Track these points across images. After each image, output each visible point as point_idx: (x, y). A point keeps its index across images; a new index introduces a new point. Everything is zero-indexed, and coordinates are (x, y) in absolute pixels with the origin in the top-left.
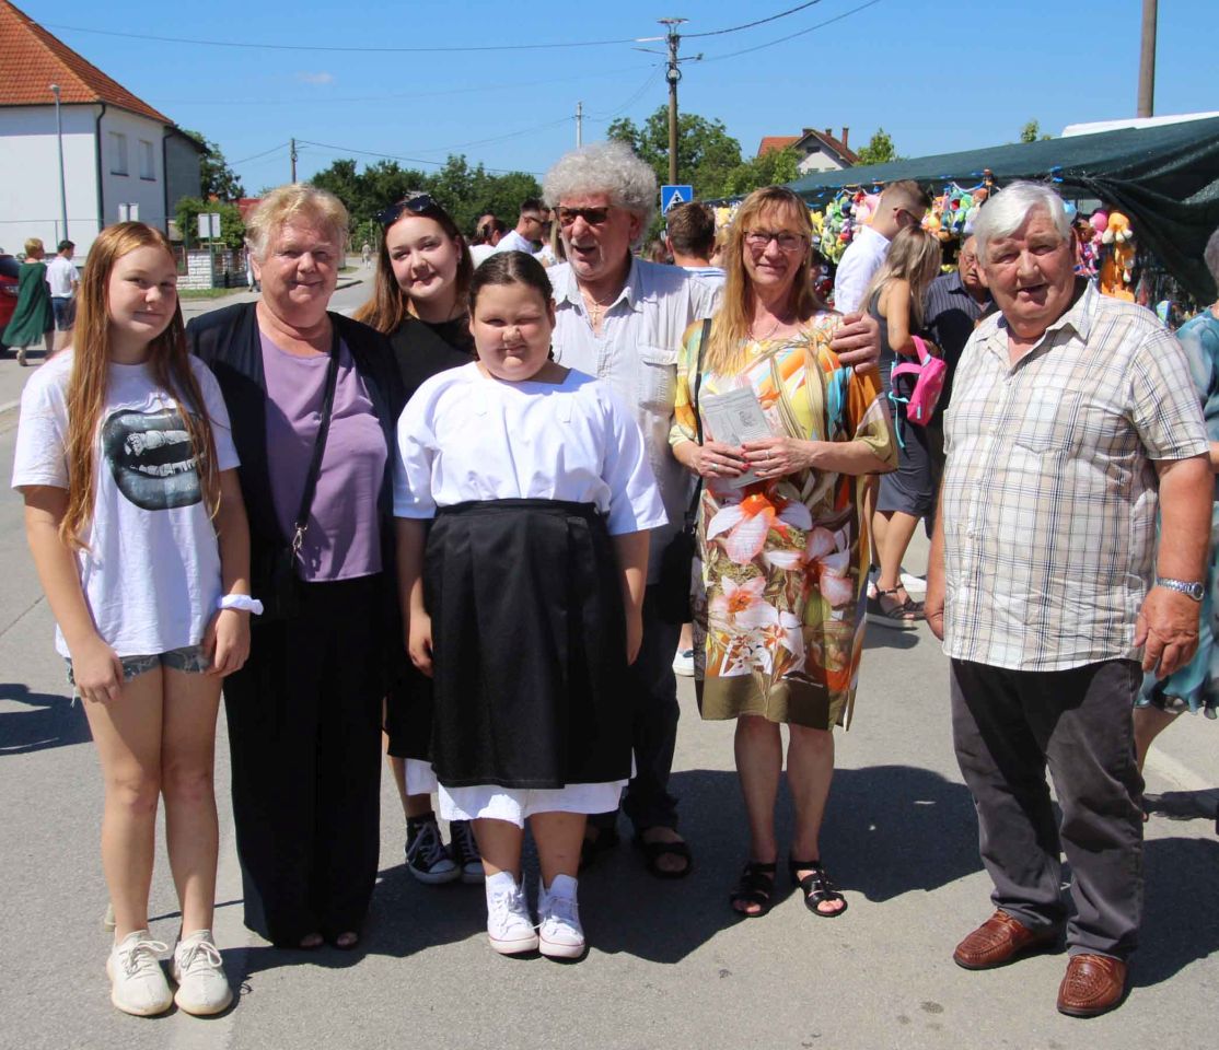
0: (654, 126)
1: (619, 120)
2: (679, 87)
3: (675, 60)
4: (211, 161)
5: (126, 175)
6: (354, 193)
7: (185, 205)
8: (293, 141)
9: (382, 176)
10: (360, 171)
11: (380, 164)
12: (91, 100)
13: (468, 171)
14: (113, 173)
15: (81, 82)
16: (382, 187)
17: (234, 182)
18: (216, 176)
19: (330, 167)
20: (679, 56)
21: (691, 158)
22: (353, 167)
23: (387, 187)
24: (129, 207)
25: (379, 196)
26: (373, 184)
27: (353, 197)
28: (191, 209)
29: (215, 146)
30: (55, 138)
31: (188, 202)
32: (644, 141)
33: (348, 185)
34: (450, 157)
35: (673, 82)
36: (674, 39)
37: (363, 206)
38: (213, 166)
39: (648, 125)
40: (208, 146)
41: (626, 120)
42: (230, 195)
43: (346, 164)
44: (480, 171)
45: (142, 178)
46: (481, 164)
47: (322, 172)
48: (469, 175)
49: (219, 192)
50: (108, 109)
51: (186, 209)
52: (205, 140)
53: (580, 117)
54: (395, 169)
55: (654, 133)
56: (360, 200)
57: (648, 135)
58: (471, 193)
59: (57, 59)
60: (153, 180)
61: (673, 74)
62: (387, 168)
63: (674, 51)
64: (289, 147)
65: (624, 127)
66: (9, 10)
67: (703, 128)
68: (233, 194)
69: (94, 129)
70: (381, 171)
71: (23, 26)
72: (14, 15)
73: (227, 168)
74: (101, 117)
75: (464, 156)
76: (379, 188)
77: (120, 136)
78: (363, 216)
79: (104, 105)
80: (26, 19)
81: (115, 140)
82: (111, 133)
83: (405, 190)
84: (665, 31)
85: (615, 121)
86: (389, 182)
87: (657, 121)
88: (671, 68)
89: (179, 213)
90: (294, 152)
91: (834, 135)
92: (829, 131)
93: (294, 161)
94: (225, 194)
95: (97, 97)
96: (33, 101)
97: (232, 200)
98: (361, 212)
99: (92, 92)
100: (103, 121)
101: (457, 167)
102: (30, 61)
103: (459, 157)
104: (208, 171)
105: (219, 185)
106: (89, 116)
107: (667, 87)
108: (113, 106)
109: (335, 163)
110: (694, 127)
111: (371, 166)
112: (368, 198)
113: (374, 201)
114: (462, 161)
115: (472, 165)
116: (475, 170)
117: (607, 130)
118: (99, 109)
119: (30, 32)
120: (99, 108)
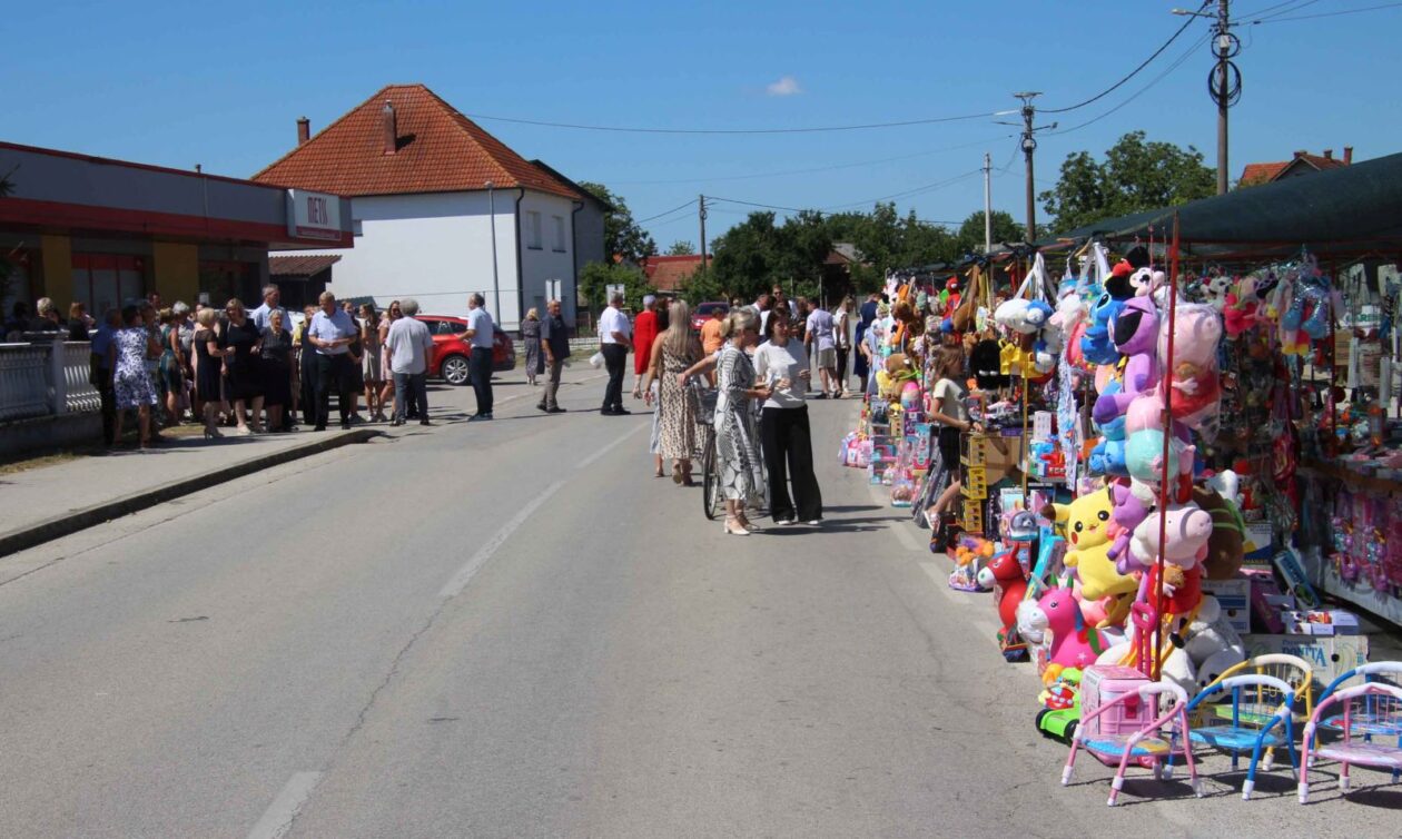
0: (1116, 159)
1: (1074, 154)
2: (1035, 156)
3: (1030, 129)
4: (615, 217)
5: (540, 249)
6: (772, 249)
7: (590, 270)
8: (702, 197)
9: (804, 228)
10: (779, 223)
11: (801, 216)
12: (512, 185)
13: (897, 221)
14: (530, 248)
15: (502, 169)
16: (804, 241)
17: (641, 239)
18: (622, 233)
19: (745, 220)
20: (1033, 126)
21: (1161, 194)
22: (771, 220)
23: (809, 241)
24: (553, 282)
25: (800, 251)
26: (793, 238)
27: (771, 254)
28: (597, 274)
29: (620, 199)
30: (488, 217)
31: (593, 267)
32: (1104, 178)
33: (766, 239)
34: (877, 206)
35: (1029, 151)
36: (1028, 112)
37: (782, 263)
38: (619, 221)
39: (1108, 158)
40: (613, 200)
41: (1083, 154)
42: (637, 254)
43: (764, 217)
44: (912, 220)
45: (554, 251)
46: (912, 212)
47: (737, 226)
48: (899, 224)
49: (625, 250)
50: (526, 192)
51: (591, 274)
52: (609, 193)
53: (988, 169)
54: (818, 219)
55: (1114, 167)
56: (780, 257)
57: (1108, 170)
58: (901, 245)
59: (480, 148)
60: (564, 252)
61: (1028, 143)
62: (809, 219)
63: (1029, 122)
64: (698, 204)
65: (1081, 161)
66: (436, 103)
67: (1176, 158)
68: (640, 253)
69: (514, 208)
70: (802, 223)
71: (450, 118)
72: (441, 108)
73: (633, 224)
74: (520, 198)
75: (893, 204)
76: (800, 242)
77: (535, 214)
78: (783, 274)
79: (523, 189)
80: (451, 110)
81: (531, 217)
82: (529, 212)
83: (830, 243)
84: (1020, 104)
85: (1069, 156)
86: (811, 235)
87: (1119, 153)
88: (1027, 138)
89: (584, 278)
90: (702, 210)
91: (1334, 156)
92: (1328, 153)
93: (703, 219)
94: (631, 253)
95: (516, 182)
96: (462, 187)
97: (640, 259)
98: (780, 270)
99: (512, 179)
100: (522, 203)
101: (887, 215)
102: (457, 150)
103: (888, 205)
104: (612, 228)
105: (625, 244)
106: (510, 198)
107: (1023, 155)
108: (529, 189)
109: (751, 216)
110: (1165, 158)
111: (791, 218)
112: (789, 255)
113: (794, 257)
114: (892, 210)
115: (902, 213)
116: (906, 217)
117: (1061, 167)
118: (518, 193)
119: (455, 123)
120: (519, 191)
